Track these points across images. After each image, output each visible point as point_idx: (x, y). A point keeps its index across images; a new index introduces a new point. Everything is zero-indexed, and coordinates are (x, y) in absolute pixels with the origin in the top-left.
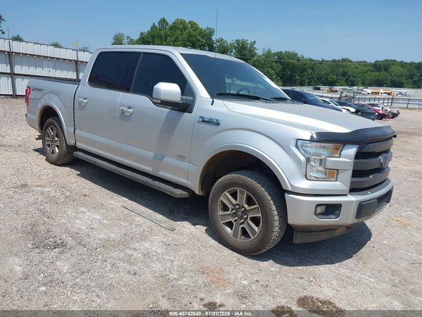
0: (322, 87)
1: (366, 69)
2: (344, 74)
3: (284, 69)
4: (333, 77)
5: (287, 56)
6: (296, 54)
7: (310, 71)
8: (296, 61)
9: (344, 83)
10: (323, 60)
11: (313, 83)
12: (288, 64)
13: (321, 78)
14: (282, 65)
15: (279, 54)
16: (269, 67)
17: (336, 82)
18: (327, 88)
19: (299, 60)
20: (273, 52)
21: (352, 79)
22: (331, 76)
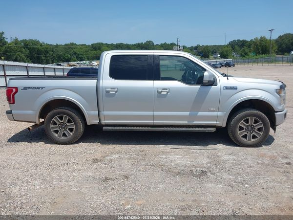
0: (62, 64)
1: (87, 49)
2: (75, 53)
3: (31, 53)
4: (68, 56)
5: (32, 42)
6: (38, 42)
7: (51, 53)
8: (39, 46)
9: (76, 59)
10: (57, 45)
11: (55, 61)
12: (34, 49)
13: (60, 57)
14: (29, 49)
15: (25, 41)
16: (19, 51)
17: (70, 59)
18: (65, 64)
19: (41, 45)
20: (19, 40)
21: (80, 56)
22: (67, 55)
